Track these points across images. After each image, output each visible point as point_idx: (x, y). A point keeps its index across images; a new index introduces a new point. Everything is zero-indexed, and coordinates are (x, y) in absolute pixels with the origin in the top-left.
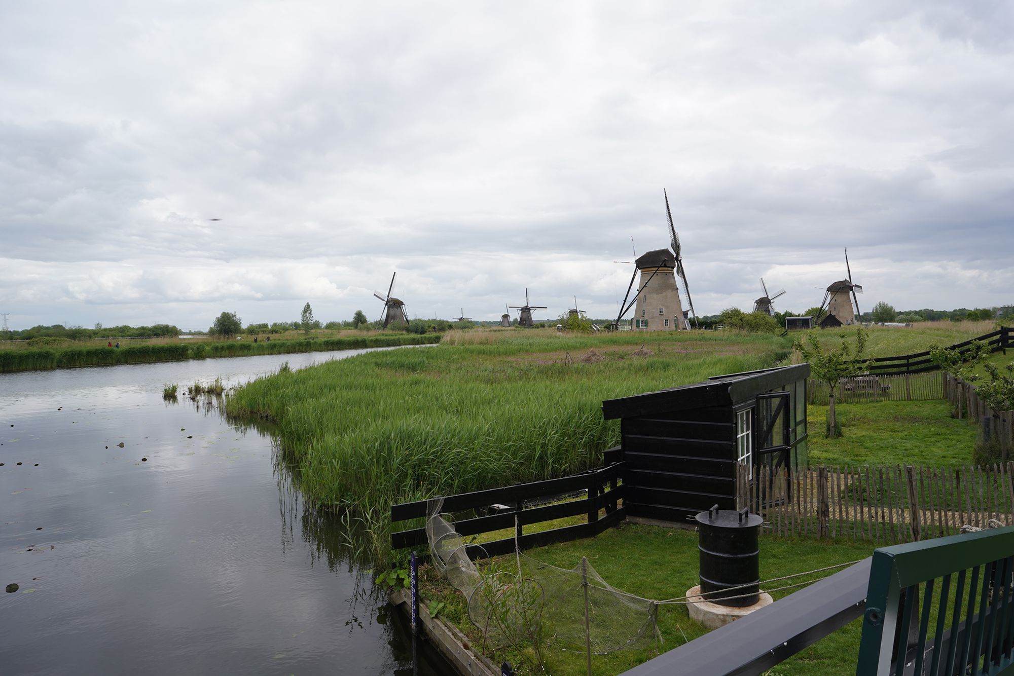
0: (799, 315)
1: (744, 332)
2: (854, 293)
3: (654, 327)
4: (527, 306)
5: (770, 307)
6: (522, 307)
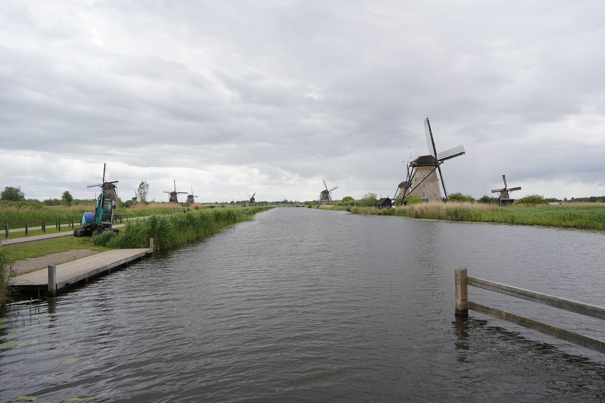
4: (175, 192)
6: (172, 192)
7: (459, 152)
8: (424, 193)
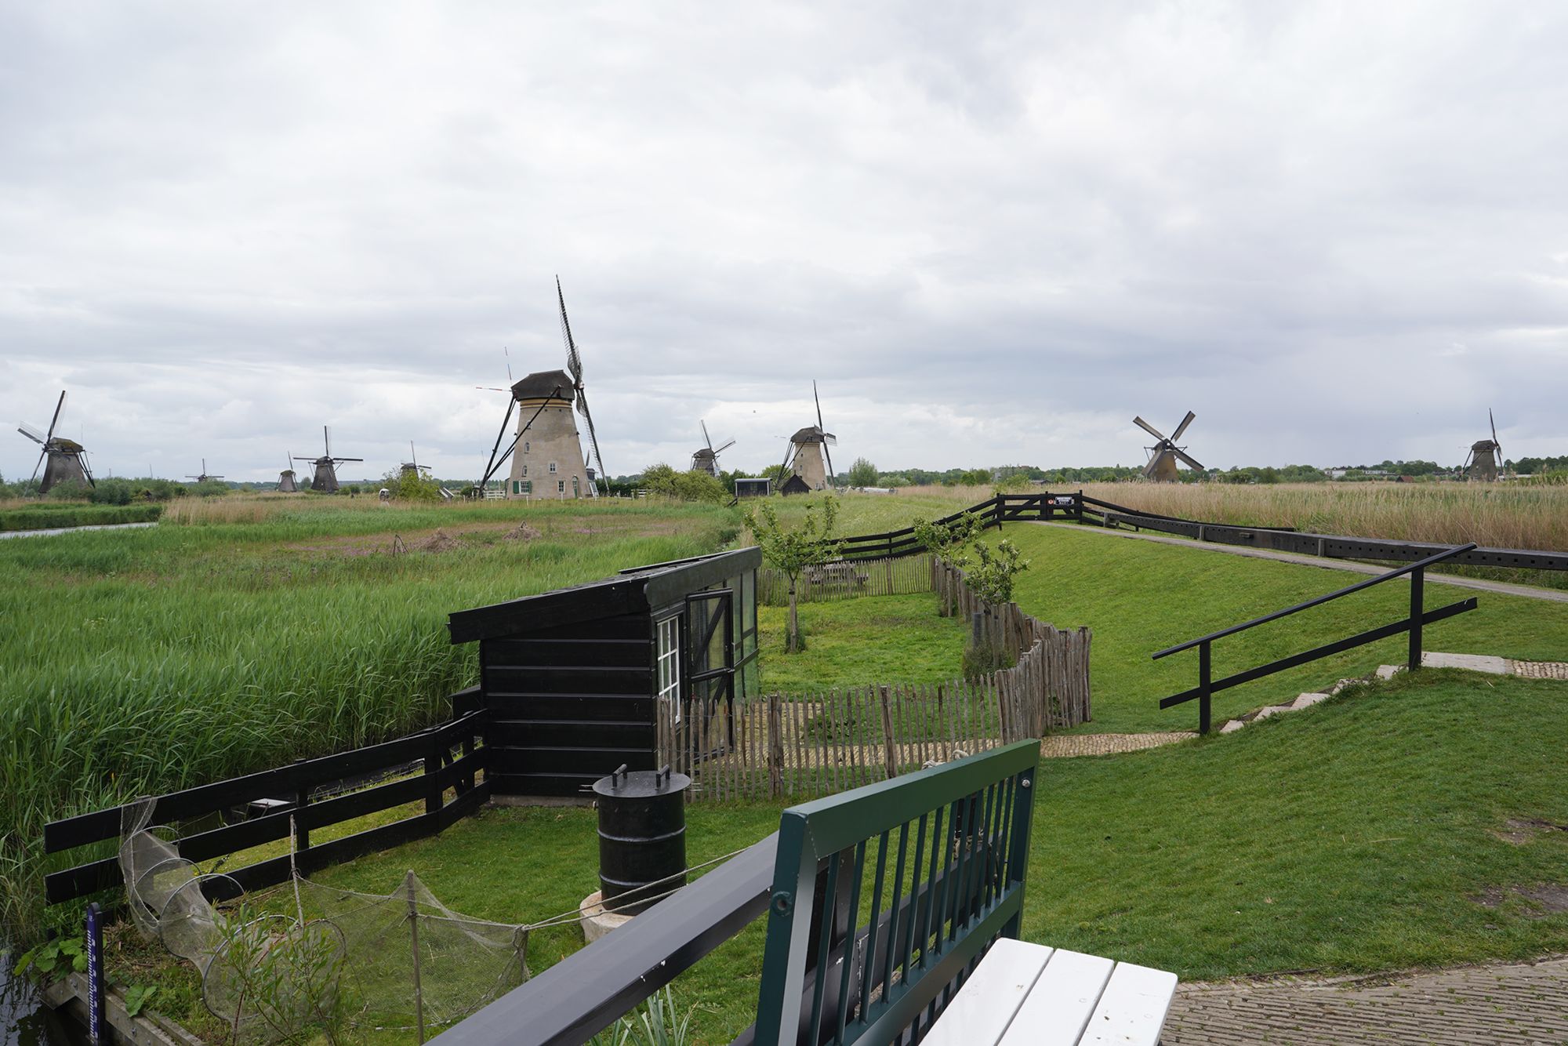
0: (752, 477)
1: (677, 501)
2: (825, 445)
3: (543, 492)
4: (327, 457)
5: (714, 464)
6: (319, 458)
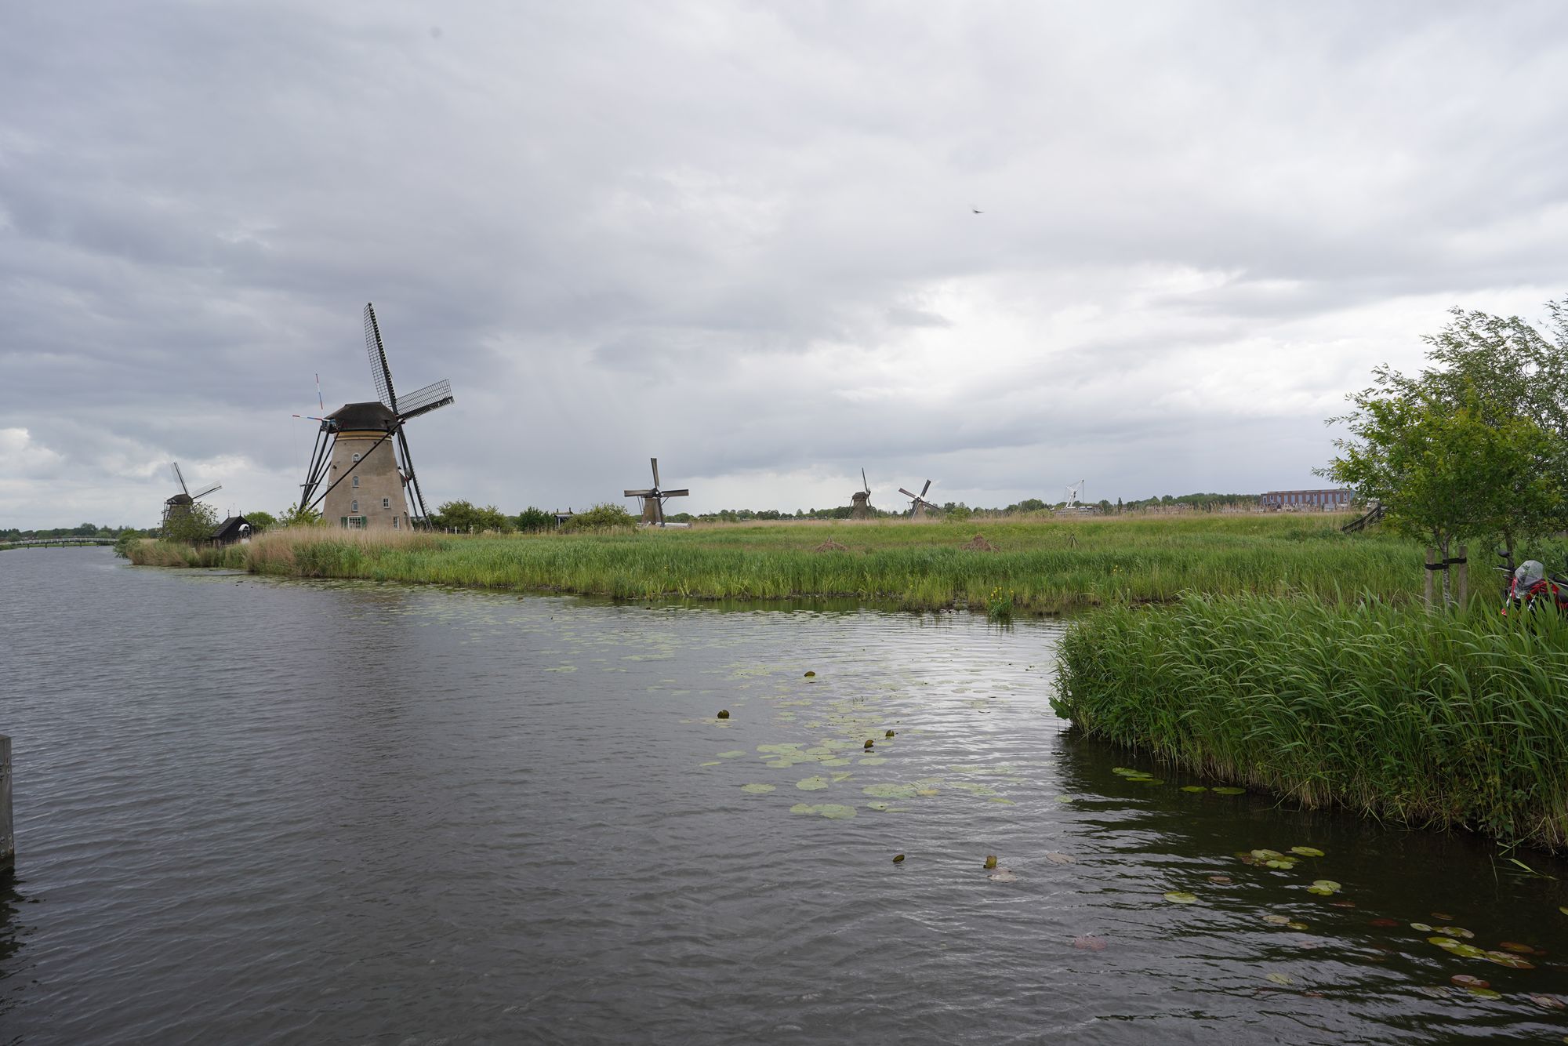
7: (441, 398)
8: (355, 501)
